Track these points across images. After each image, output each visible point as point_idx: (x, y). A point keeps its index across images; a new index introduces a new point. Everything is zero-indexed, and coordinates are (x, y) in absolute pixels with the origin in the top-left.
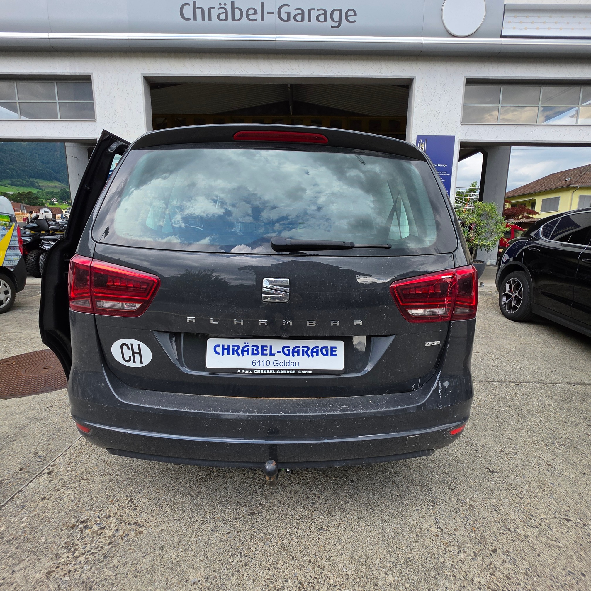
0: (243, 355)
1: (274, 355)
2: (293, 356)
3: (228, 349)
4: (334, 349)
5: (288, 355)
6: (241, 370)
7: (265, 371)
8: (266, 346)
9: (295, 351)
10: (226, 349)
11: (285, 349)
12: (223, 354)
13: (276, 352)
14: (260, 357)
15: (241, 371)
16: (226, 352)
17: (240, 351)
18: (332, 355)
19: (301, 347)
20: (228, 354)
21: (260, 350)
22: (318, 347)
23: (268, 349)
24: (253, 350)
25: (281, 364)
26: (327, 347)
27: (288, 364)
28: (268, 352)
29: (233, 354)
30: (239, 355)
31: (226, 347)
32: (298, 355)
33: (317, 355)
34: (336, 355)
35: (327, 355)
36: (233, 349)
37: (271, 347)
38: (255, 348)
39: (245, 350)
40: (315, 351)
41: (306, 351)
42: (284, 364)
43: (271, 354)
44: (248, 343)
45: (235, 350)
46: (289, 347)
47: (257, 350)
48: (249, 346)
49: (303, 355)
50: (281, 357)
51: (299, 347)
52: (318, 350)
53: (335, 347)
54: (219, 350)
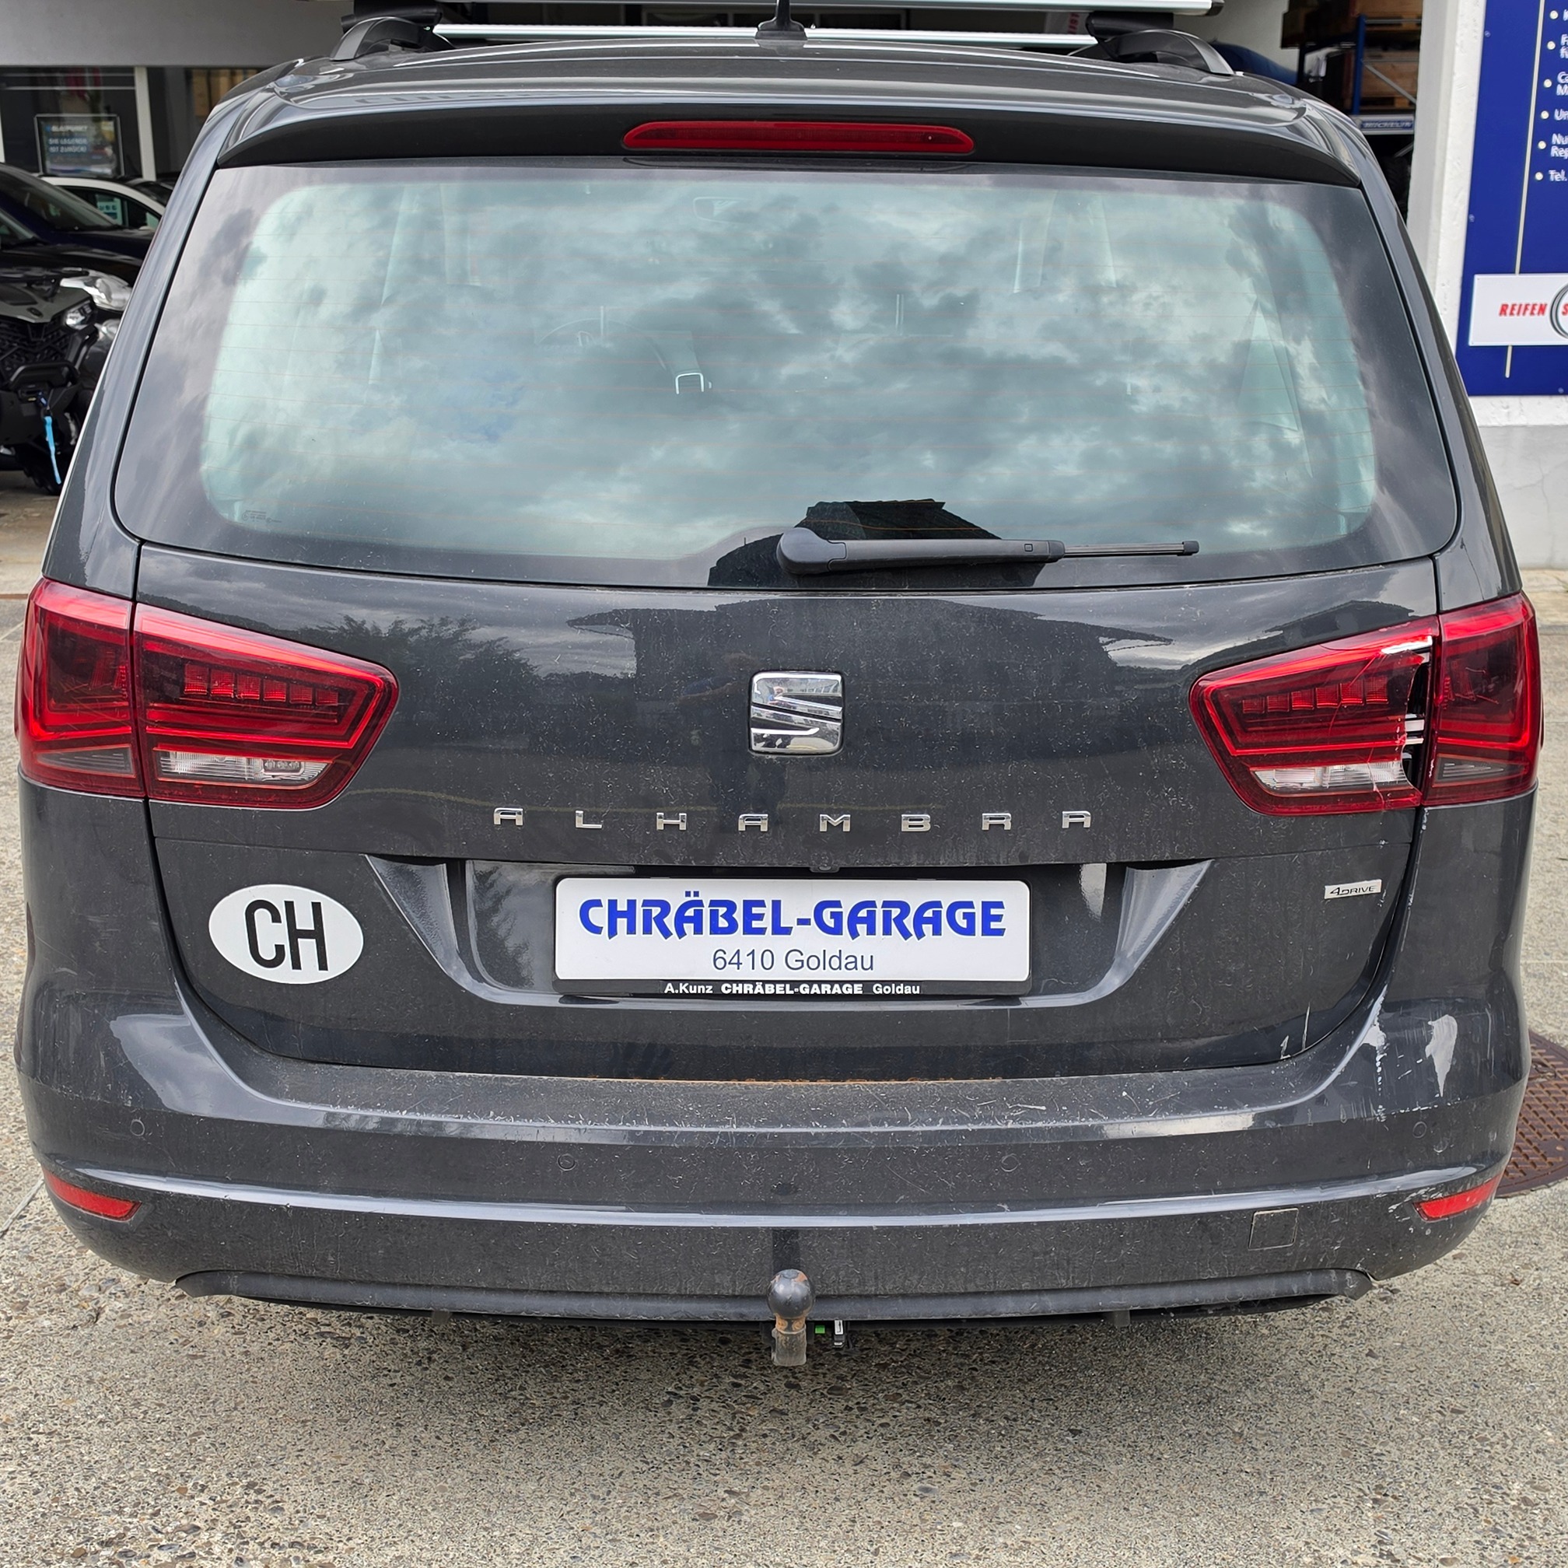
0: (681, 933)
1: (787, 931)
2: (854, 934)
3: (630, 914)
4: (994, 912)
5: (837, 931)
6: (676, 983)
7: (759, 985)
8: (761, 904)
9: (861, 919)
10: (622, 914)
11: (826, 914)
12: (613, 932)
13: (793, 924)
14: (738, 941)
15: (676, 987)
16: (622, 923)
17: (670, 921)
18: (987, 931)
19: (879, 904)
20: (631, 930)
21: (739, 915)
22: (938, 904)
23: (767, 911)
24: (714, 915)
25: (813, 963)
26: (970, 905)
27: (835, 963)
28: (767, 923)
29: (647, 930)
30: (666, 933)
31: (622, 907)
32: (871, 931)
33: (937, 931)
34: (1000, 932)
35: (969, 931)
36: (647, 914)
37: (776, 905)
38: (722, 910)
39: (689, 918)
40: (929, 919)
41: (896, 919)
42: (823, 961)
43: (779, 930)
44: (696, 894)
45: (655, 917)
46: (837, 904)
47: (728, 916)
48: (700, 903)
49: (887, 931)
50: (810, 940)
51: (872, 904)
52: (937, 915)
53: (1000, 905)
54: (599, 916)
